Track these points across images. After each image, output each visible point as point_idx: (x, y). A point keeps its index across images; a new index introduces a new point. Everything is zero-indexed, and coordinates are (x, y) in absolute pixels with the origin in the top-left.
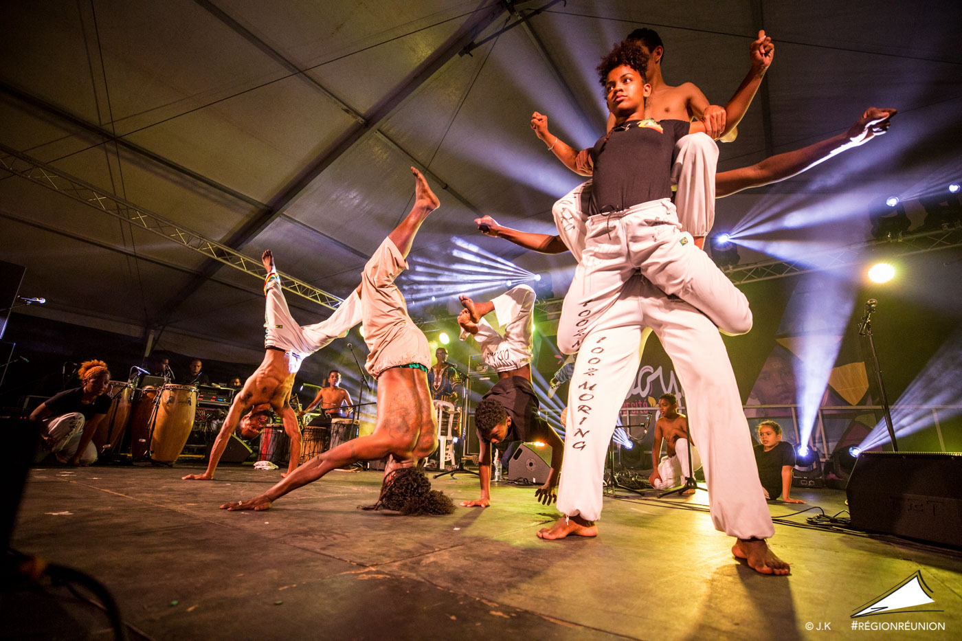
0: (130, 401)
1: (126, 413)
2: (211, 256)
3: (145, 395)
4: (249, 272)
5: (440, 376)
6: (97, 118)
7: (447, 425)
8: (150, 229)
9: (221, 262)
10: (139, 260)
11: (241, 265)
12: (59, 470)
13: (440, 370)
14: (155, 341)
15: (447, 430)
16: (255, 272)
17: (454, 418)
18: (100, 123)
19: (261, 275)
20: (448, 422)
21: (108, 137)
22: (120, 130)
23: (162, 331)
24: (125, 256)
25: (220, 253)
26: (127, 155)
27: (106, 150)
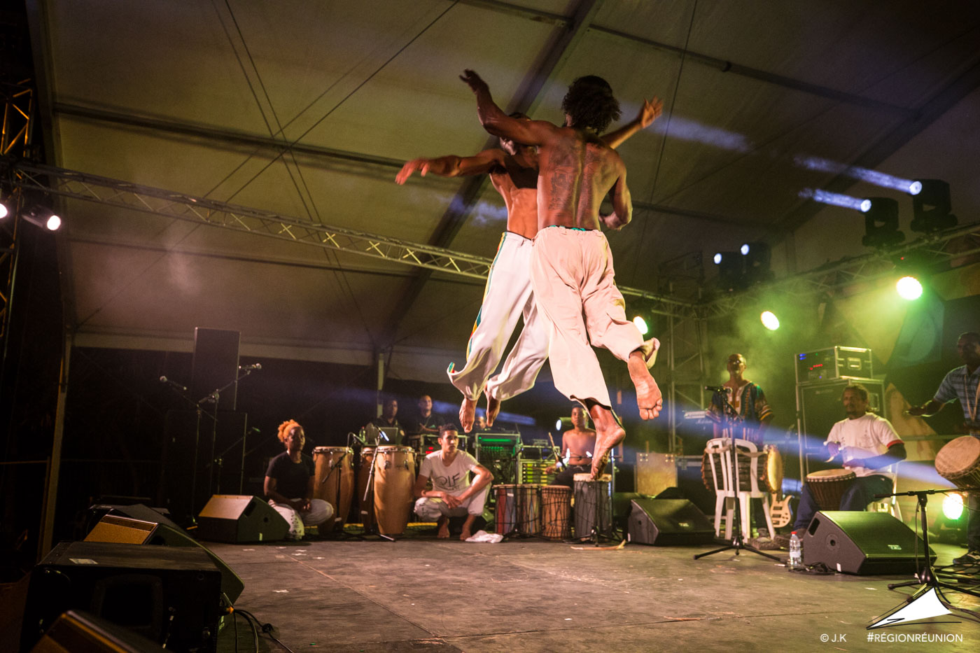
0: (352, 468)
1: (350, 481)
2: (416, 264)
3: (364, 459)
4: (464, 273)
5: (738, 399)
6: (267, 129)
7: (749, 473)
8: (344, 249)
9: (428, 269)
10: (346, 273)
11: (451, 267)
12: (296, 547)
13: (737, 390)
14: (387, 368)
15: (749, 481)
16: (472, 272)
17: (759, 462)
18: (271, 134)
19: (480, 273)
20: (749, 468)
21: (282, 147)
22: (292, 135)
23: (391, 352)
24: (332, 272)
25: (425, 258)
26: (305, 159)
27: (285, 161)
